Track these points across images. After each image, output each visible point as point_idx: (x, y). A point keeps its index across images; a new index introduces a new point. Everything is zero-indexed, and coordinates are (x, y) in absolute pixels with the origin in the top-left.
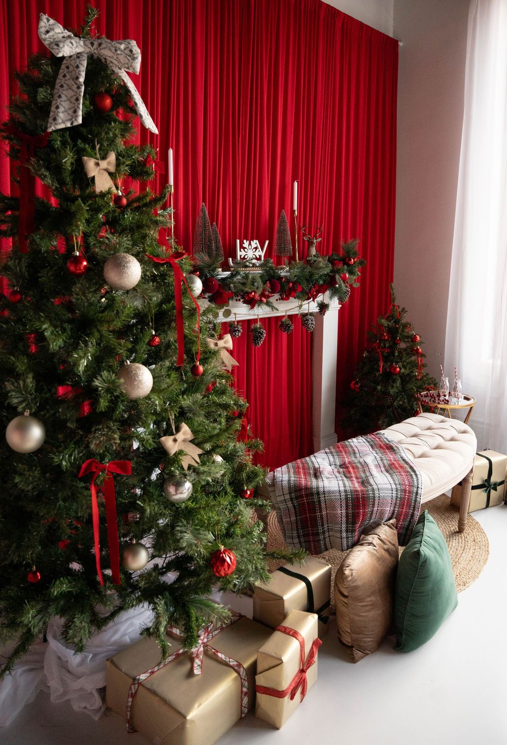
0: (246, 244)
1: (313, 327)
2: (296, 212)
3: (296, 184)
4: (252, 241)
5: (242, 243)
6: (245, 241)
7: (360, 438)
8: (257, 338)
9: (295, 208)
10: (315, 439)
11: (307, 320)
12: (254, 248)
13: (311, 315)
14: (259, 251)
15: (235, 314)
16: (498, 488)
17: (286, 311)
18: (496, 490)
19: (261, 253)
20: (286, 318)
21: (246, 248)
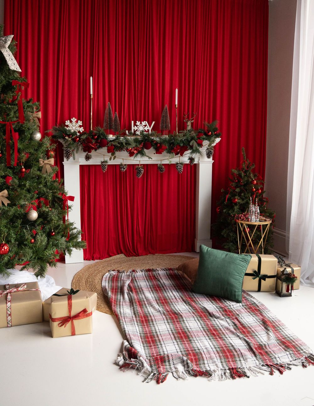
2: (177, 106)
3: (177, 90)
8: (138, 173)
12: (144, 126)
13: (182, 164)
14: (148, 127)
15: (123, 159)
16: (267, 279)
17: (161, 160)
18: (265, 280)
19: (149, 128)
20: (160, 164)
21: (138, 125)
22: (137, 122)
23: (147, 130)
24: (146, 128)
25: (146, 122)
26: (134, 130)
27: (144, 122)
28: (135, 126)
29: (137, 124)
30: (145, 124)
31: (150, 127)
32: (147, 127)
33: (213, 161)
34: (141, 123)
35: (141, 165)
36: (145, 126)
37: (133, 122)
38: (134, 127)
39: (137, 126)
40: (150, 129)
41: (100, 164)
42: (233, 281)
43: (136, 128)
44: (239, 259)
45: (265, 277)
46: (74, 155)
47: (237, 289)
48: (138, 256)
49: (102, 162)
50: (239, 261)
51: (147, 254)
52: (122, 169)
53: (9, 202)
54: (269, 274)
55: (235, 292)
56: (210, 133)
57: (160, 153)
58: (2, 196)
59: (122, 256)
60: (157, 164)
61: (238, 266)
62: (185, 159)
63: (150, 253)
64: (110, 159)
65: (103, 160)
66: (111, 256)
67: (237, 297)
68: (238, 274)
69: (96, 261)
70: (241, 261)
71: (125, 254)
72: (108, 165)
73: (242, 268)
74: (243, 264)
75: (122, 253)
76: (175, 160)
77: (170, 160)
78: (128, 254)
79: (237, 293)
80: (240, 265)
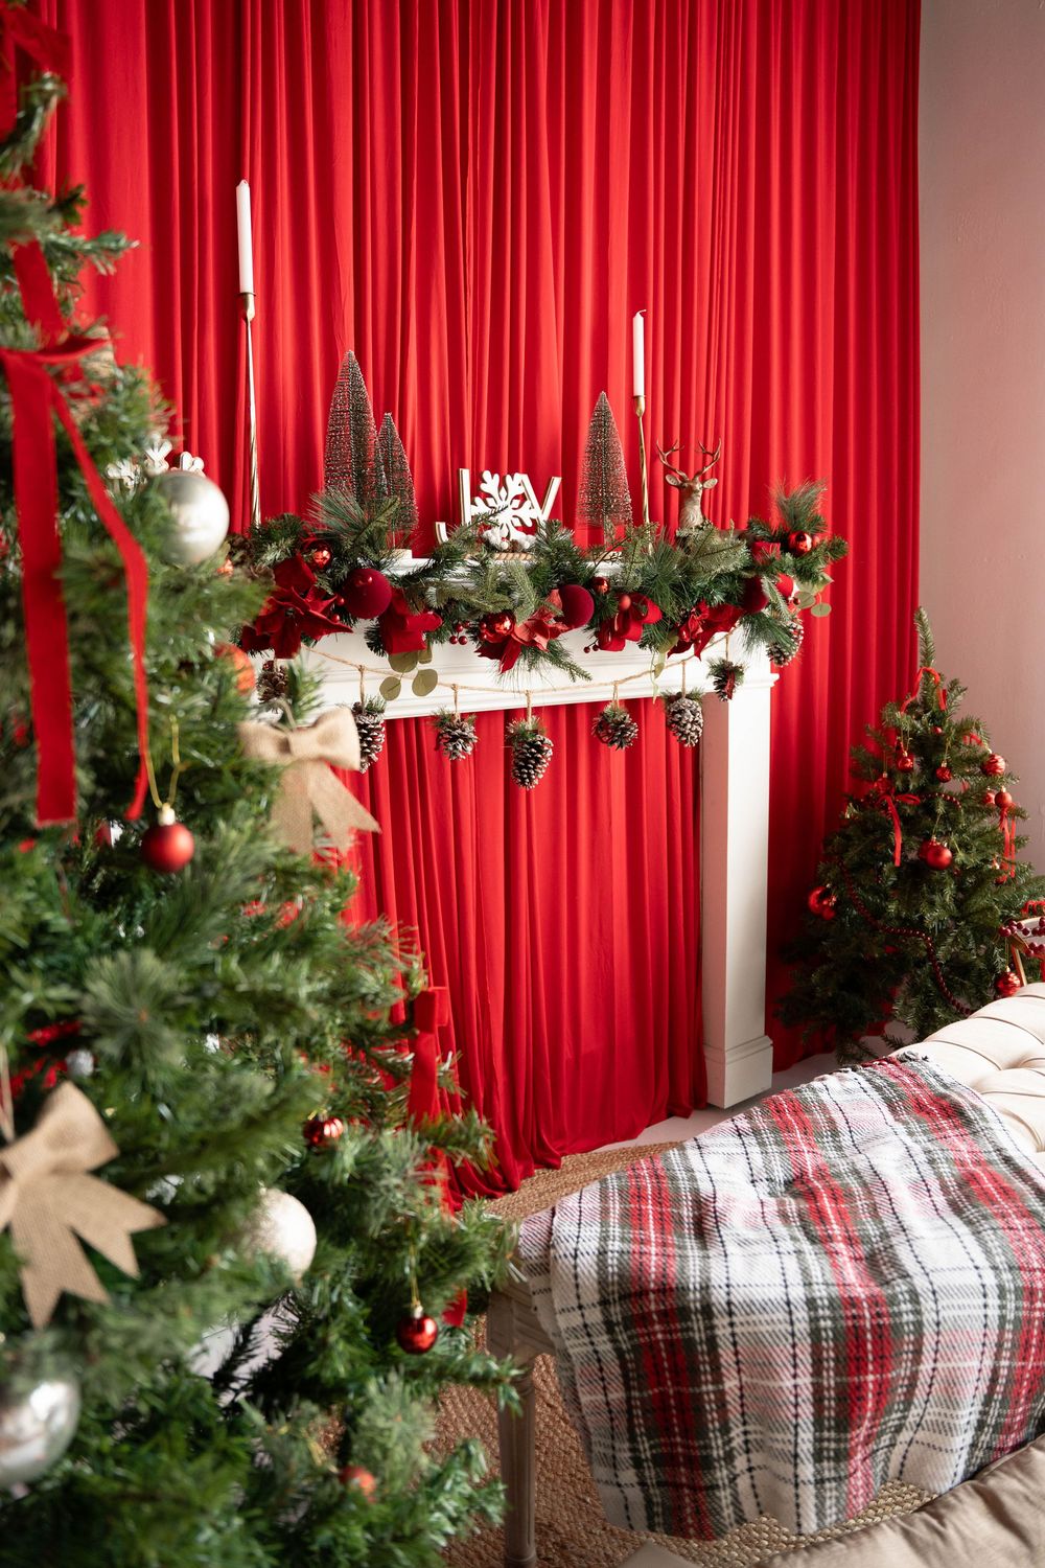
0: (490, 483)
1: (697, 732)
2: (642, 401)
3: (639, 321)
4: (508, 477)
5: (477, 480)
6: (487, 475)
7: (851, 1074)
8: (526, 761)
9: (639, 389)
10: (709, 1053)
11: (681, 712)
12: (516, 497)
13: (695, 695)
14: (532, 507)
15: (454, 686)
17: (616, 683)
19: (537, 511)
20: (614, 705)
21: (490, 496)
23: (529, 524)
24: (527, 514)
25: (525, 478)
26: (473, 518)
27: (517, 475)
28: (478, 500)
29: (483, 487)
30: (520, 491)
31: (542, 504)
32: (527, 504)
33: (776, 677)
34: (503, 484)
36: (523, 498)
37: (466, 474)
38: (473, 503)
39: (486, 496)
40: (543, 519)
43: (481, 508)
49: (356, 712)
52: (461, 746)
64: (391, 689)
65: (358, 702)
77: (655, 677)
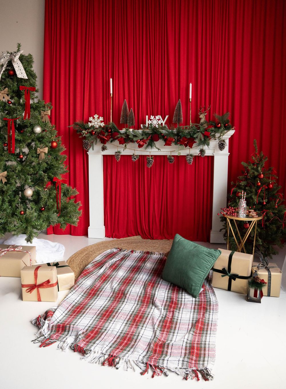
0: (152, 117)
2: (191, 99)
3: (191, 84)
9: (191, 97)
12: (158, 119)
13: (191, 155)
15: (134, 150)
16: (237, 279)
17: (171, 152)
18: (235, 280)
19: (162, 122)
20: (170, 156)
22: (151, 116)
23: (160, 124)
24: (160, 122)
25: (160, 116)
26: (148, 123)
27: (158, 116)
28: (149, 120)
29: (151, 118)
30: (159, 118)
31: (164, 120)
32: (160, 120)
33: (229, 154)
34: (155, 117)
35: (151, 156)
36: (159, 120)
37: (147, 116)
38: (148, 121)
39: (151, 120)
40: (164, 123)
41: (114, 154)
42: (191, 274)
43: (150, 122)
44: (205, 253)
45: (234, 277)
46: (93, 146)
47: (194, 283)
48: (153, 239)
49: (116, 153)
50: (204, 255)
51: (162, 239)
52: (133, 159)
53: (6, 181)
54: (240, 274)
55: (192, 285)
56: (220, 125)
57: (169, 145)
58: (2, 176)
59: (139, 237)
60: (166, 156)
61: (201, 260)
62: (195, 151)
63: (166, 238)
65: (117, 151)
66: (129, 236)
67: (192, 291)
68: (199, 268)
69: (115, 239)
70: (207, 255)
71: (141, 236)
72: (121, 156)
73: (206, 263)
74: (208, 259)
75: (139, 235)
76: (184, 151)
77: (180, 151)
78: (144, 237)
79: (193, 287)
80: (204, 260)
